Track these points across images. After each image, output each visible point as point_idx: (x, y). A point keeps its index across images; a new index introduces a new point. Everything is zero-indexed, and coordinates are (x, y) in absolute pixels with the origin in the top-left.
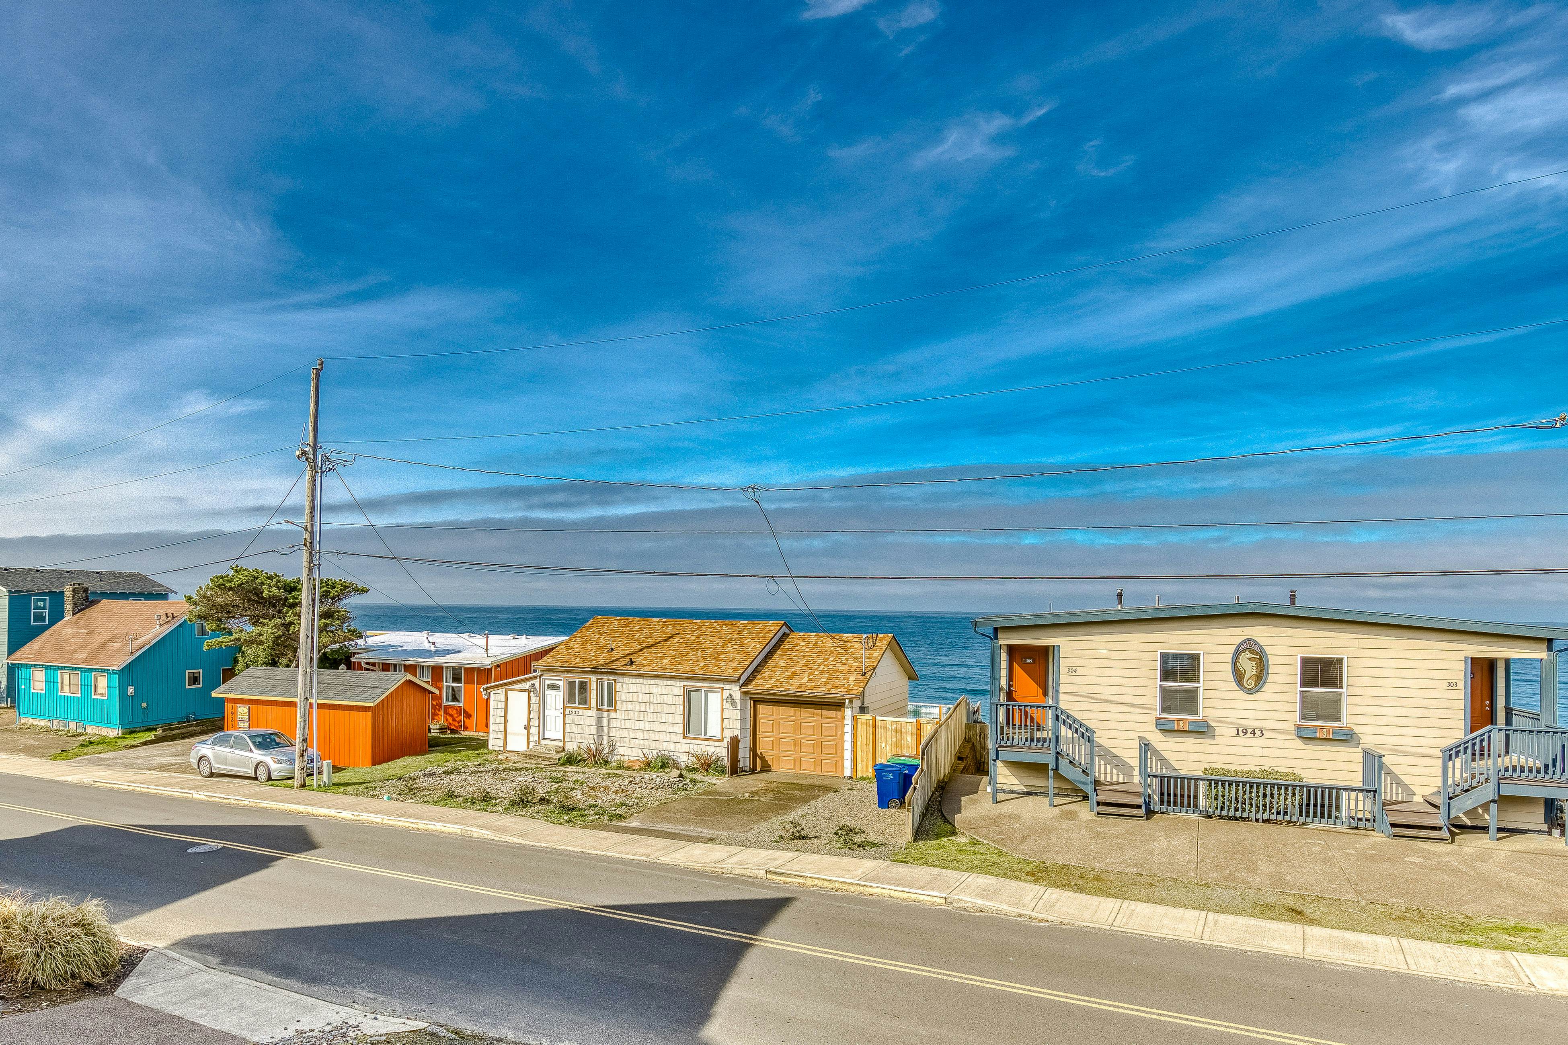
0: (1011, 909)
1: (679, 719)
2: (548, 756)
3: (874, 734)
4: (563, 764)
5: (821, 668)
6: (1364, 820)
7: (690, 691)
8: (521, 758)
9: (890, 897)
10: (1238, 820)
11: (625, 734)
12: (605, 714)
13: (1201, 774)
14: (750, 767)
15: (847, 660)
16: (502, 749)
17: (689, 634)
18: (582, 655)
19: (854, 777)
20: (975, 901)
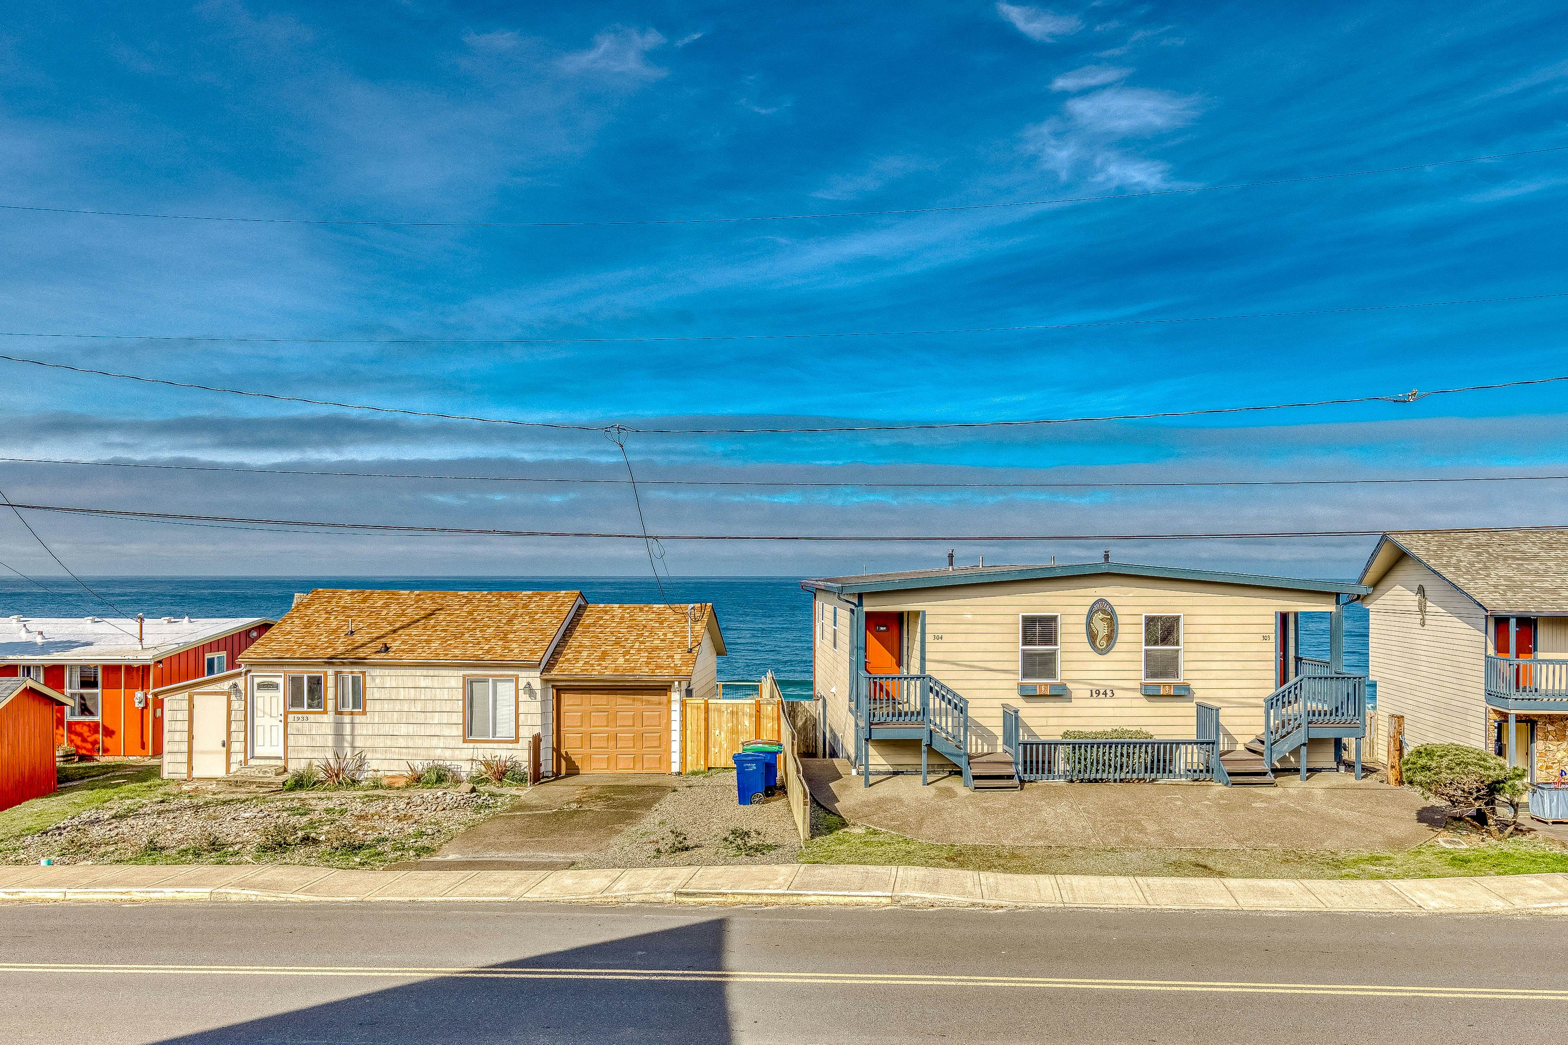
0: (962, 899)
1: (458, 718)
2: (266, 780)
3: (707, 720)
4: (291, 790)
5: (637, 645)
6: (1198, 771)
7: (471, 682)
8: (222, 787)
9: (829, 903)
10: (1098, 782)
11: (379, 742)
12: (347, 719)
13: (1060, 738)
14: (553, 771)
15: (665, 635)
16: (185, 776)
17: (456, 610)
18: (308, 641)
19: (684, 773)
20: (924, 896)
